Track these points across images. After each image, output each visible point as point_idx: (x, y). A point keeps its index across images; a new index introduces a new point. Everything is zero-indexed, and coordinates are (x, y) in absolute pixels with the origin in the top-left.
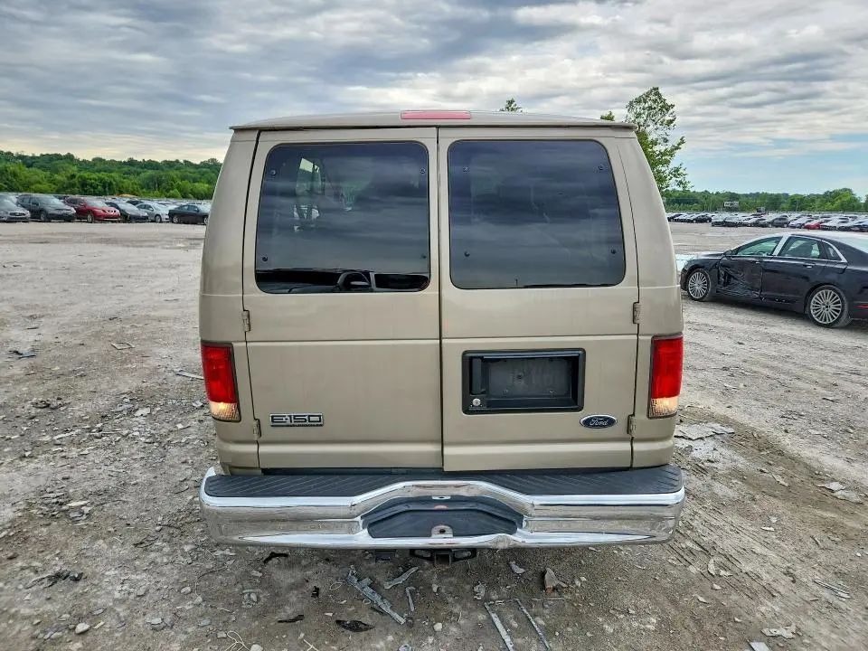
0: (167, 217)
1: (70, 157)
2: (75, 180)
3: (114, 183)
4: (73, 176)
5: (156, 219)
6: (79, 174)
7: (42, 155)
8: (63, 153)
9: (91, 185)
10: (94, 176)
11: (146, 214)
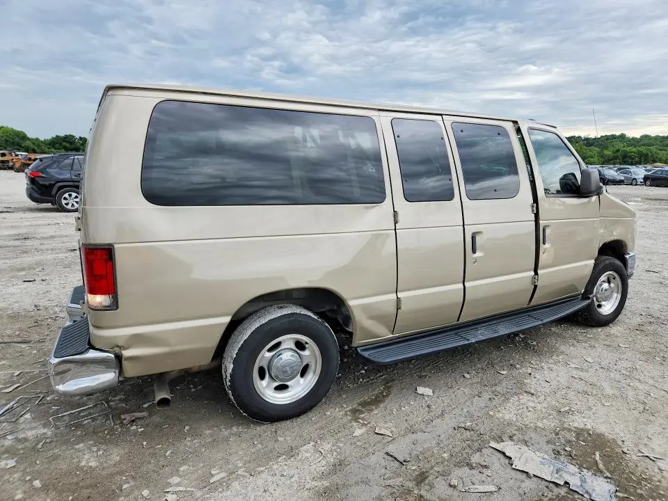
0: (642, 181)
1: (622, 136)
2: (619, 154)
3: (650, 154)
4: (618, 151)
5: (633, 182)
6: (622, 149)
7: (602, 137)
8: (618, 133)
9: (630, 157)
10: (634, 150)
11: (623, 178)
